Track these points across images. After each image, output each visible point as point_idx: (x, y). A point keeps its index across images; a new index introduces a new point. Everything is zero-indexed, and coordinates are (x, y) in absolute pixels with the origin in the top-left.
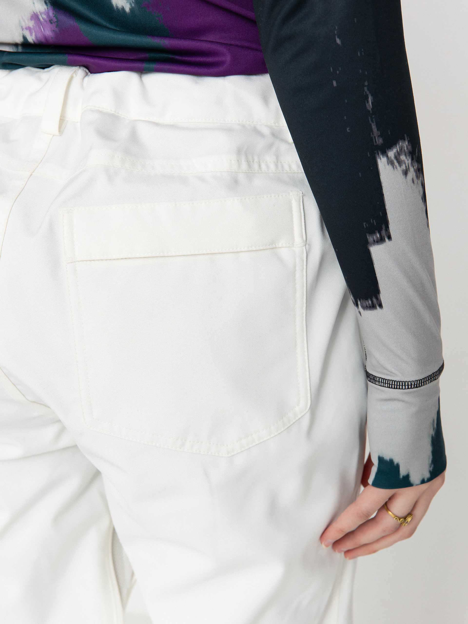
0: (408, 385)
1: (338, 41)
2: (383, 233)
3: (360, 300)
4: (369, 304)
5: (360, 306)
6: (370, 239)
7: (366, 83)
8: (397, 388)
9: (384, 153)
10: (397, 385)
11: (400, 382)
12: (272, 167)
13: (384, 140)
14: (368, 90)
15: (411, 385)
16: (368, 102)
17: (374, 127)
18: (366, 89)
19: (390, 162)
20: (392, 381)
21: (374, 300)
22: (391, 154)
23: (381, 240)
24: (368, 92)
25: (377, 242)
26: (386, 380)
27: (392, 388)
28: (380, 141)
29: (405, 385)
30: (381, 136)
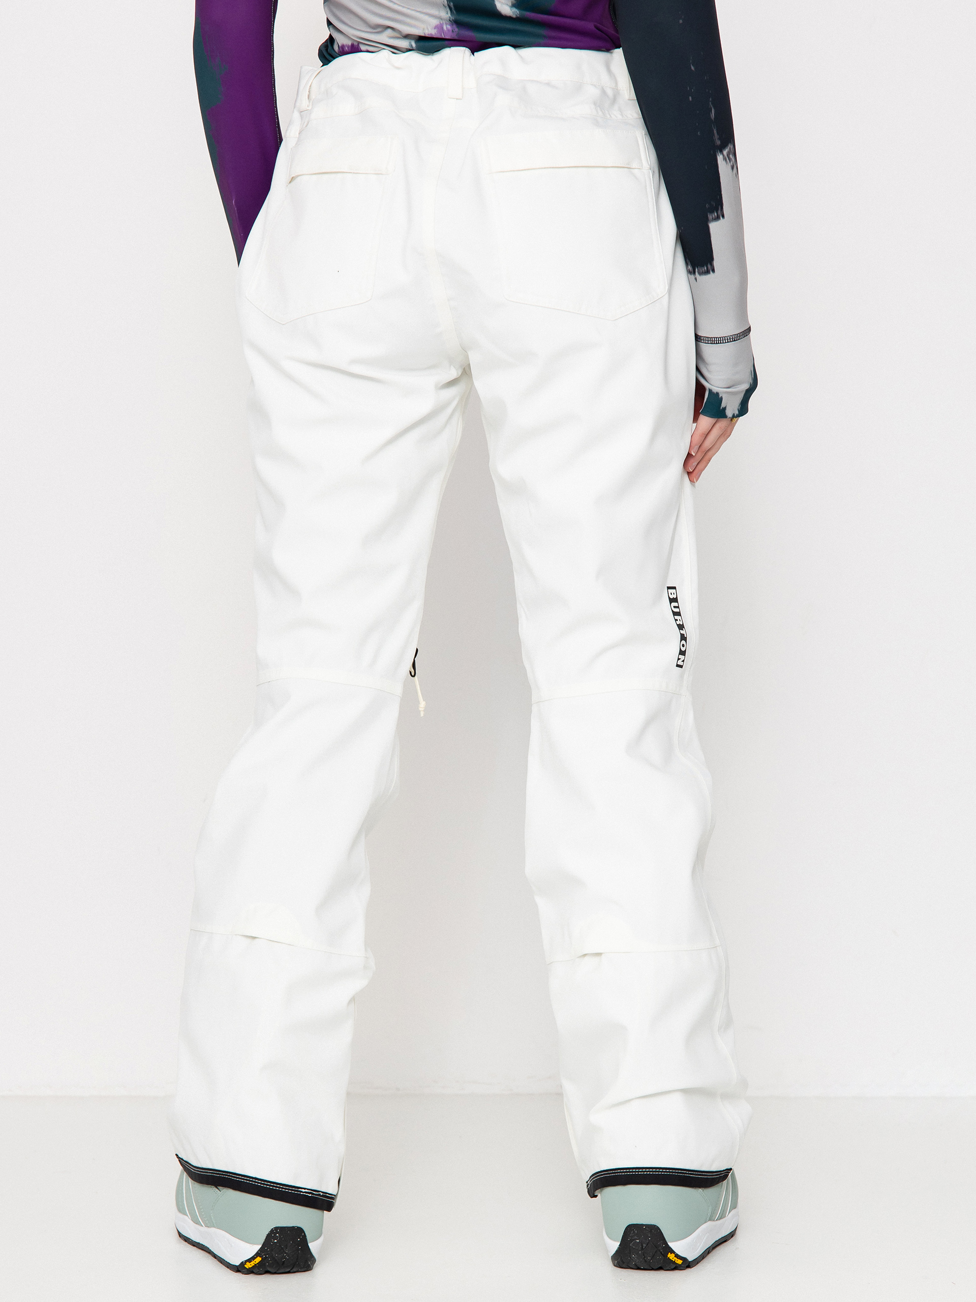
0: (727, 339)
1: (693, 68)
2: (719, 212)
3: (697, 267)
4: (705, 270)
5: (697, 273)
6: (710, 217)
7: (711, 100)
8: (719, 343)
9: (721, 152)
10: (719, 341)
11: (720, 338)
12: (620, 117)
13: (721, 142)
14: (712, 104)
15: (730, 339)
16: (712, 113)
17: (715, 132)
18: (710, 103)
19: (725, 159)
20: (714, 338)
21: (709, 266)
22: (725, 152)
23: (717, 218)
24: (712, 106)
25: (715, 219)
26: (709, 338)
27: (714, 343)
28: (718, 142)
29: (725, 340)
30: (719, 139)
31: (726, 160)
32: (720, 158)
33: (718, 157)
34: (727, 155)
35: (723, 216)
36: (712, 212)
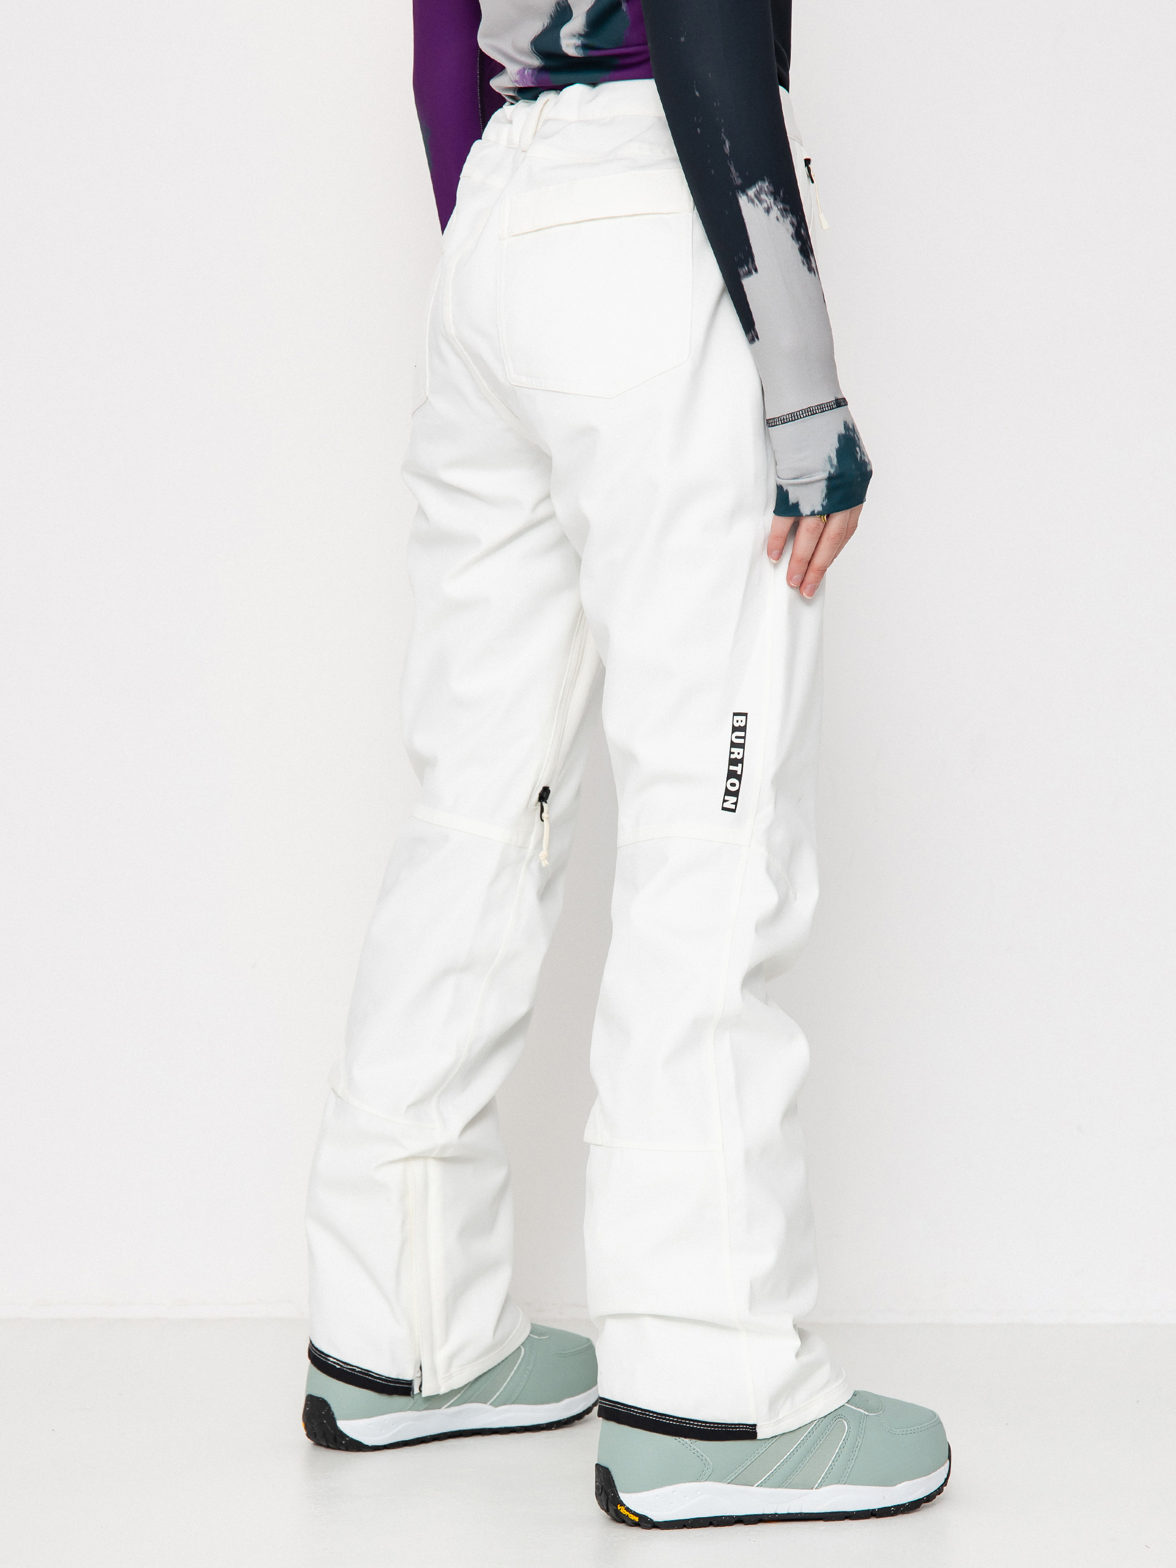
1: (697, 94)
2: (751, 266)
6: (741, 273)
7: (723, 130)
9: (744, 192)
13: (743, 180)
14: (725, 135)
16: (725, 146)
17: (732, 169)
18: (723, 134)
19: (751, 200)
21: (752, 332)
23: (749, 273)
24: (725, 138)
25: (746, 275)
28: (739, 181)
30: (740, 176)
31: (753, 202)
32: (743, 200)
33: (740, 198)
34: (756, 196)
35: (756, 270)
36: (742, 266)
